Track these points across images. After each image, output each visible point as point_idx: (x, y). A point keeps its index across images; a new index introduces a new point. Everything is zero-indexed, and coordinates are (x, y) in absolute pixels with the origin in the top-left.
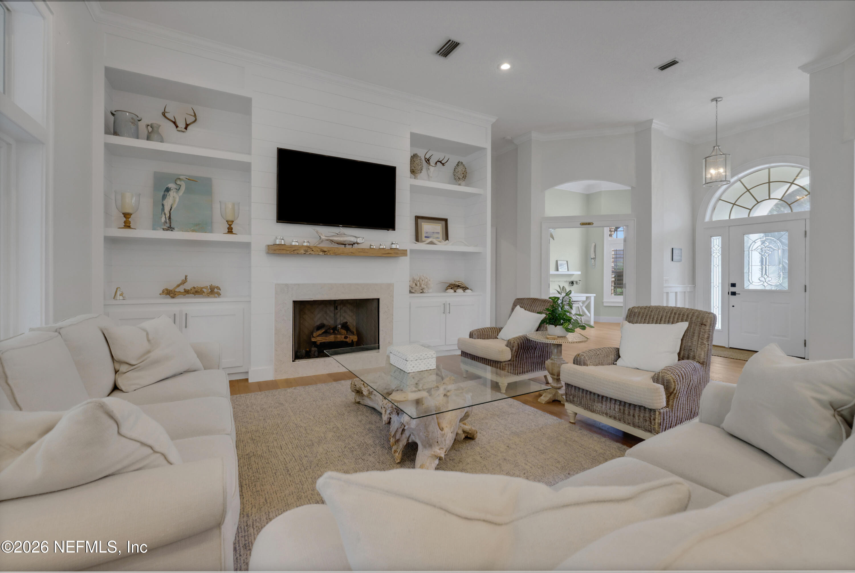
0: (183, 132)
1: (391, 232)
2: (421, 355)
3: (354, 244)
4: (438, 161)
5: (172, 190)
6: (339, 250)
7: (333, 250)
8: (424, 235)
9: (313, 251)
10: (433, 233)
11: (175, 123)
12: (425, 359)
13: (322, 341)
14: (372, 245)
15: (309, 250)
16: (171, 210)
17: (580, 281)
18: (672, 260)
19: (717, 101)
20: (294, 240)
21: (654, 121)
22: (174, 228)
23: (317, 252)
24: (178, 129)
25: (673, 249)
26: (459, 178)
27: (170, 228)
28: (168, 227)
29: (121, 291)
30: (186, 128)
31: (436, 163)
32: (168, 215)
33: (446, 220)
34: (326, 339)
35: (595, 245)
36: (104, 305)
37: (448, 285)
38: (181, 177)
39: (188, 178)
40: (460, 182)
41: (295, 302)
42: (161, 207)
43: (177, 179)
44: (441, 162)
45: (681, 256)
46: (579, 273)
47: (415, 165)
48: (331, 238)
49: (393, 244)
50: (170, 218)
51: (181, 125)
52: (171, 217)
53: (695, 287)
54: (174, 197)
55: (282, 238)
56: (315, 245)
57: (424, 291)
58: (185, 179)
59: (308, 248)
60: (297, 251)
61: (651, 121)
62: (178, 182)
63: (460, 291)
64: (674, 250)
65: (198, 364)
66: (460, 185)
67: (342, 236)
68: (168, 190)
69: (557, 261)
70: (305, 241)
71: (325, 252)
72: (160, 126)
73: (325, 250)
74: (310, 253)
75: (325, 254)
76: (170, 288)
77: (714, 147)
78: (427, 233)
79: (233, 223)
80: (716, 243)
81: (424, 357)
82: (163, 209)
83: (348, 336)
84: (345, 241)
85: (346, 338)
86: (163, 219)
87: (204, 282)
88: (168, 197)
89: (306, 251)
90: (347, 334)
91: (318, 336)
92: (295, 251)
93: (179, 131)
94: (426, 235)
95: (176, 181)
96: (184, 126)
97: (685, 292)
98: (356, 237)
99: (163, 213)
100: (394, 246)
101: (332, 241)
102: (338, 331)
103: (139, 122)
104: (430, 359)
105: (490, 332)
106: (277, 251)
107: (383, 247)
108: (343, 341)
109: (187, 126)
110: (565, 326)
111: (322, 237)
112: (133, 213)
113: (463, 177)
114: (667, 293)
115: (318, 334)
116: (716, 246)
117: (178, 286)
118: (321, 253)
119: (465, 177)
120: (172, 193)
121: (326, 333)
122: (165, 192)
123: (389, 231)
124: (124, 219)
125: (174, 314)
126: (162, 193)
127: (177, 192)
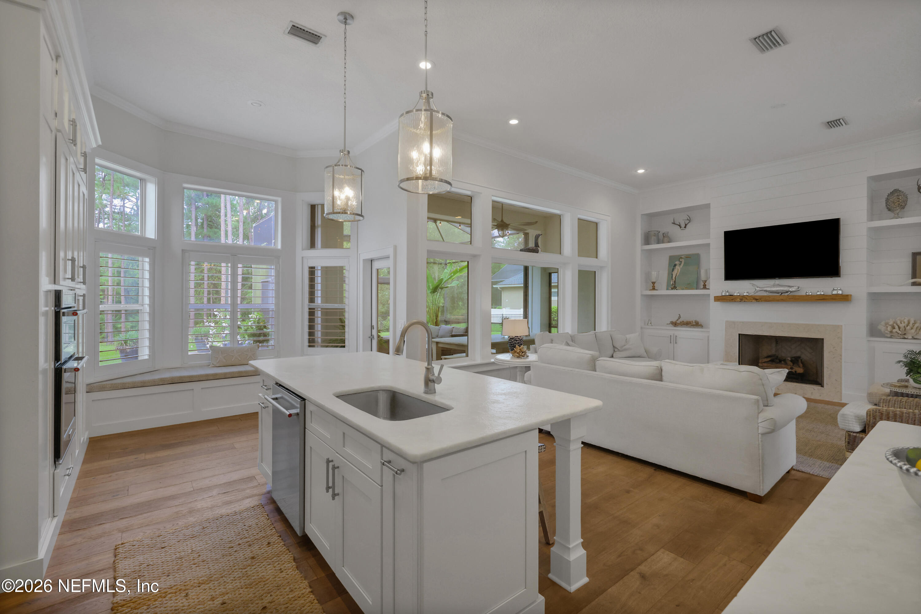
0: (684, 230)
5: (677, 265)
7: (765, 298)
9: (747, 299)
11: (679, 225)
14: (808, 293)
15: (744, 299)
16: (676, 277)
20: (736, 292)
22: (677, 287)
23: (751, 300)
24: (682, 228)
27: (674, 288)
29: (651, 321)
30: (685, 227)
32: (674, 280)
36: (641, 328)
38: (682, 257)
39: (686, 256)
41: (740, 335)
48: (765, 289)
50: (675, 281)
51: (683, 226)
54: (678, 269)
55: (727, 291)
62: (681, 260)
67: (774, 287)
68: (675, 265)
70: (745, 292)
72: (670, 231)
73: (757, 298)
74: (745, 301)
75: (757, 301)
76: (674, 321)
79: (706, 282)
82: (672, 277)
85: (792, 368)
86: (672, 283)
87: (692, 319)
88: (675, 269)
91: (764, 362)
92: (733, 300)
93: (682, 230)
95: (679, 259)
98: (789, 286)
99: (672, 279)
100: (835, 292)
101: (766, 291)
102: (785, 362)
103: (658, 234)
106: (721, 300)
107: (821, 293)
109: (686, 225)
111: (756, 288)
112: (656, 282)
117: (677, 320)
118: (754, 301)
120: (677, 267)
121: (772, 361)
122: (674, 267)
123: (833, 278)
124: (652, 285)
125: (671, 336)
126: (672, 268)
127: (679, 266)
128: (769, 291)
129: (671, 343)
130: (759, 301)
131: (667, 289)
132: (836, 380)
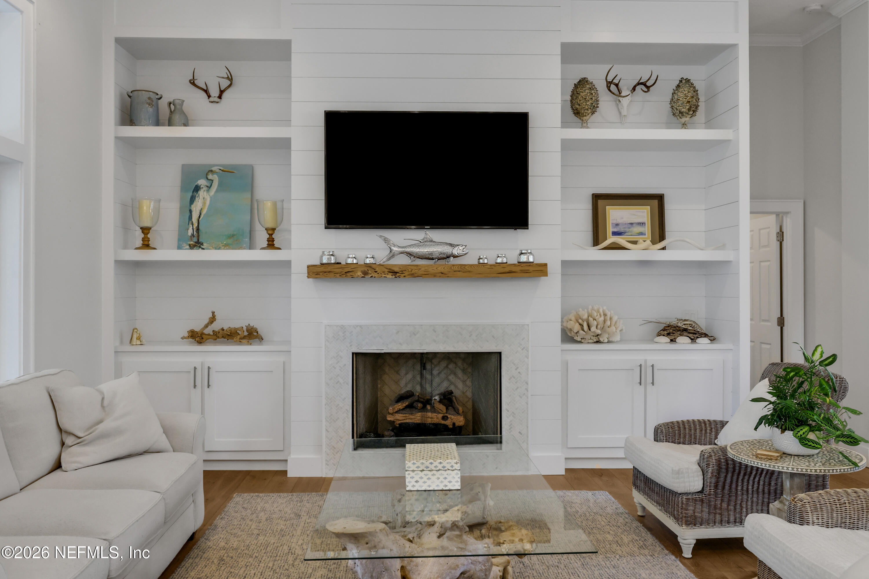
0: (217, 102)
1: (520, 233)
2: (431, 463)
3: (448, 257)
4: (639, 84)
5: (202, 188)
6: (420, 269)
7: (410, 271)
8: (610, 229)
9: (376, 272)
10: (632, 224)
11: (206, 91)
12: (439, 470)
13: (405, 421)
14: (482, 259)
15: (370, 272)
16: (199, 217)
20: (351, 256)
22: (203, 243)
23: (383, 273)
24: (211, 99)
26: (680, 111)
27: (198, 244)
28: (196, 242)
29: (138, 332)
30: (220, 97)
31: (634, 89)
32: (196, 225)
33: (660, 198)
34: (411, 419)
36: (115, 352)
37: (662, 327)
38: (214, 169)
39: (222, 168)
40: (684, 120)
41: (356, 356)
42: (188, 214)
43: (209, 171)
44: (644, 84)
47: (580, 101)
48: (408, 250)
49: (522, 253)
50: (198, 229)
51: (214, 92)
52: (200, 227)
54: (204, 198)
55: (331, 253)
56: (381, 262)
57: (601, 340)
58: (218, 171)
59: (369, 269)
60: (351, 274)
62: (210, 177)
63: (683, 340)
65: (163, 442)
66: (684, 126)
67: (426, 246)
68: (197, 189)
70: (369, 256)
71: (397, 273)
72: (184, 101)
73: (396, 269)
74: (372, 277)
75: (396, 277)
76: (197, 329)
78: (617, 225)
79: (275, 231)
81: (436, 467)
82: (191, 217)
83: (449, 416)
84: (431, 254)
85: (444, 418)
86: (190, 232)
87: (240, 322)
88: (197, 199)
89: (365, 273)
90: (446, 413)
91: (396, 412)
92: (348, 274)
93: (212, 102)
94: (615, 230)
95: (207, 174)
96: (217, 94)
98: (451, 245)
99: (190, 222)
100: (524, 258)
101: (410, 254)
102: (433, 407)
103: (159, 101)
104: (448, 472)
105: (698, 432)
106: (321, 274)
107: (503, 260)
108: (441, 424)
109: (222, 92)
110: (799, 434)
111: (392, 248)
112: (152, 227)
113: (689, 110)
115: (396, 410)
117: (206, 326)
118: (390, 276)
119: (693, 109)
120: (202, 193)
121: (410, 407)
122: (193, 192)
123: (519, 231)
124: (143, 236)
125: (195, 368)
126: (190, 194)
127: (208, 191)
128: (417, 253)
129: (195, 386)
130: (399, 277)
131: (179, 248)
132: (520, 432)
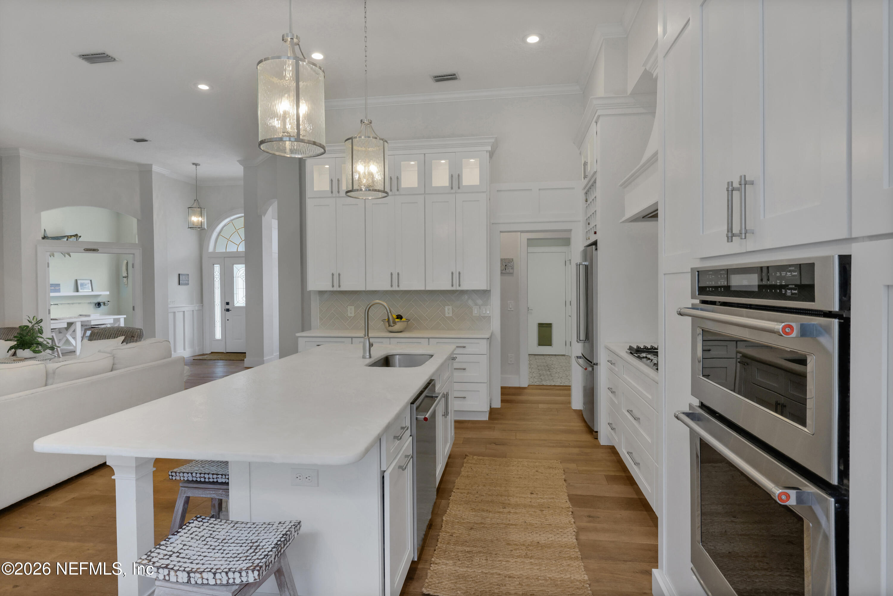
17: (108, 301)
18: (179, 284)
19: (196, 165)
21: (153, 166)
25: (179, 274)
35: (127, 262)
45: (189, 280)
46: (108, 293)
53: (203, 306)
61: (151, 165)
64: (180, 276)
69: (76, 281)
77: (195, 200)
80: (217, 269)
97: (193, 311)
110: (32, 349)
114: (174, 313)
116: (217, 273)
